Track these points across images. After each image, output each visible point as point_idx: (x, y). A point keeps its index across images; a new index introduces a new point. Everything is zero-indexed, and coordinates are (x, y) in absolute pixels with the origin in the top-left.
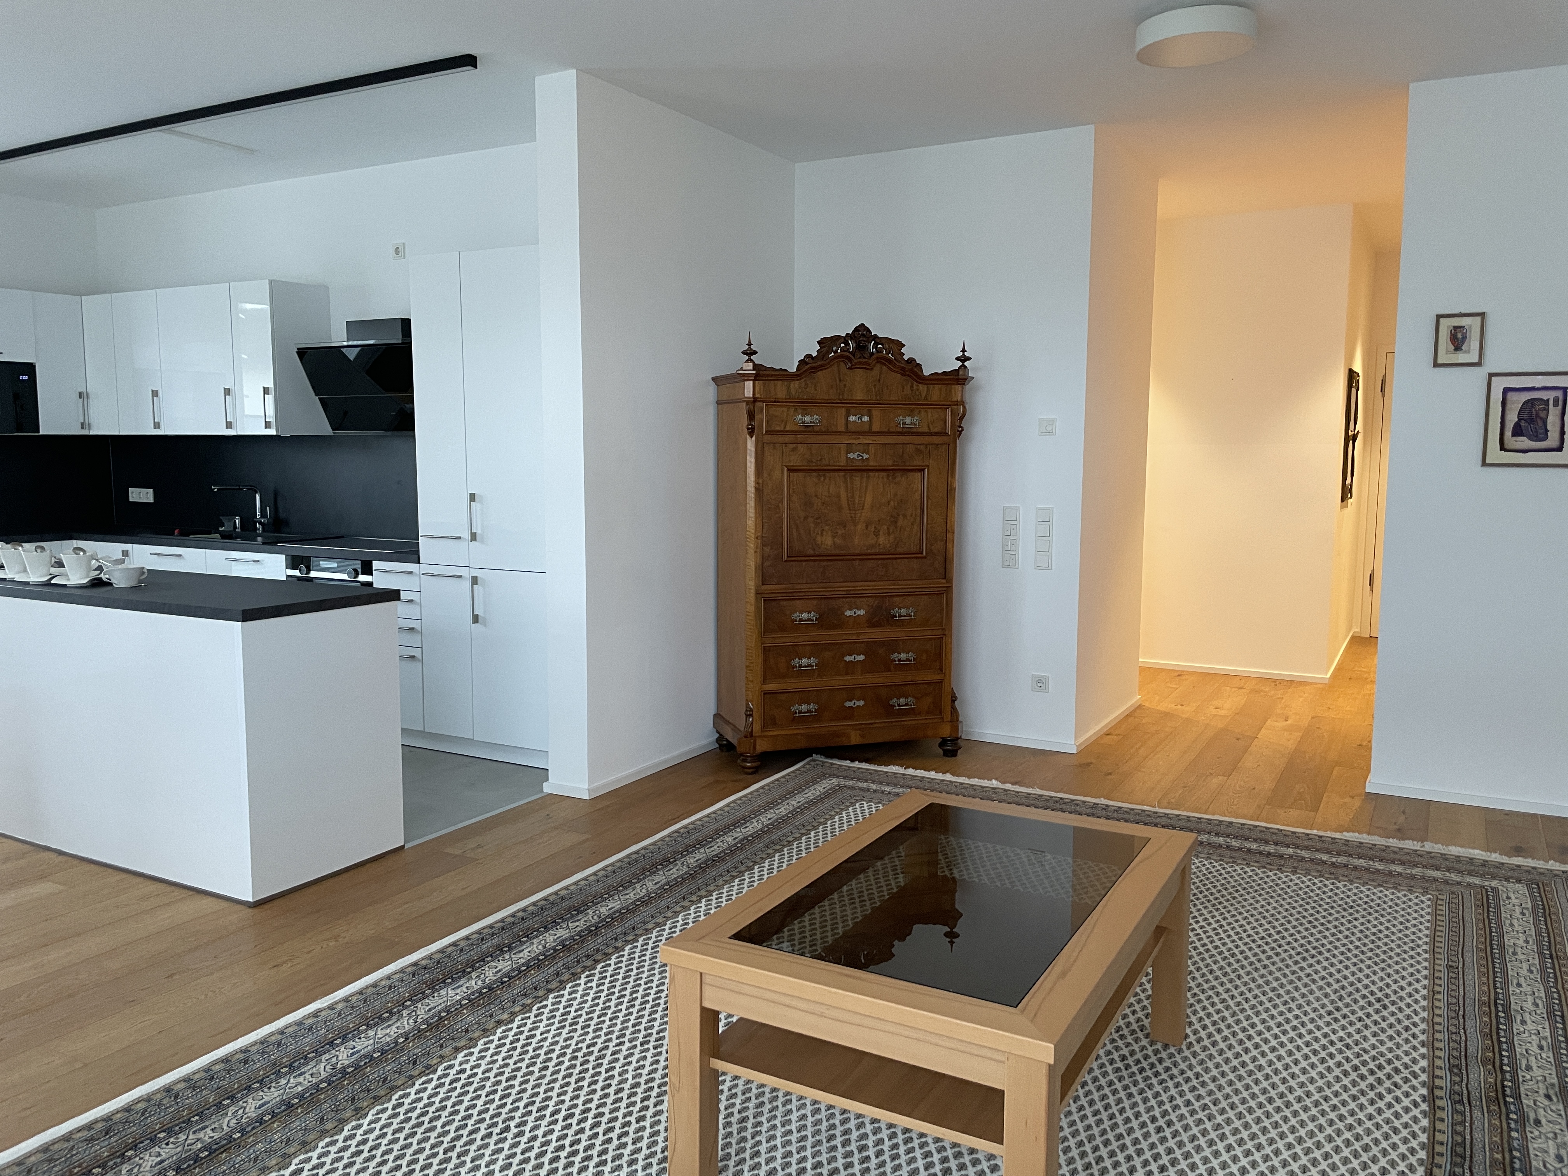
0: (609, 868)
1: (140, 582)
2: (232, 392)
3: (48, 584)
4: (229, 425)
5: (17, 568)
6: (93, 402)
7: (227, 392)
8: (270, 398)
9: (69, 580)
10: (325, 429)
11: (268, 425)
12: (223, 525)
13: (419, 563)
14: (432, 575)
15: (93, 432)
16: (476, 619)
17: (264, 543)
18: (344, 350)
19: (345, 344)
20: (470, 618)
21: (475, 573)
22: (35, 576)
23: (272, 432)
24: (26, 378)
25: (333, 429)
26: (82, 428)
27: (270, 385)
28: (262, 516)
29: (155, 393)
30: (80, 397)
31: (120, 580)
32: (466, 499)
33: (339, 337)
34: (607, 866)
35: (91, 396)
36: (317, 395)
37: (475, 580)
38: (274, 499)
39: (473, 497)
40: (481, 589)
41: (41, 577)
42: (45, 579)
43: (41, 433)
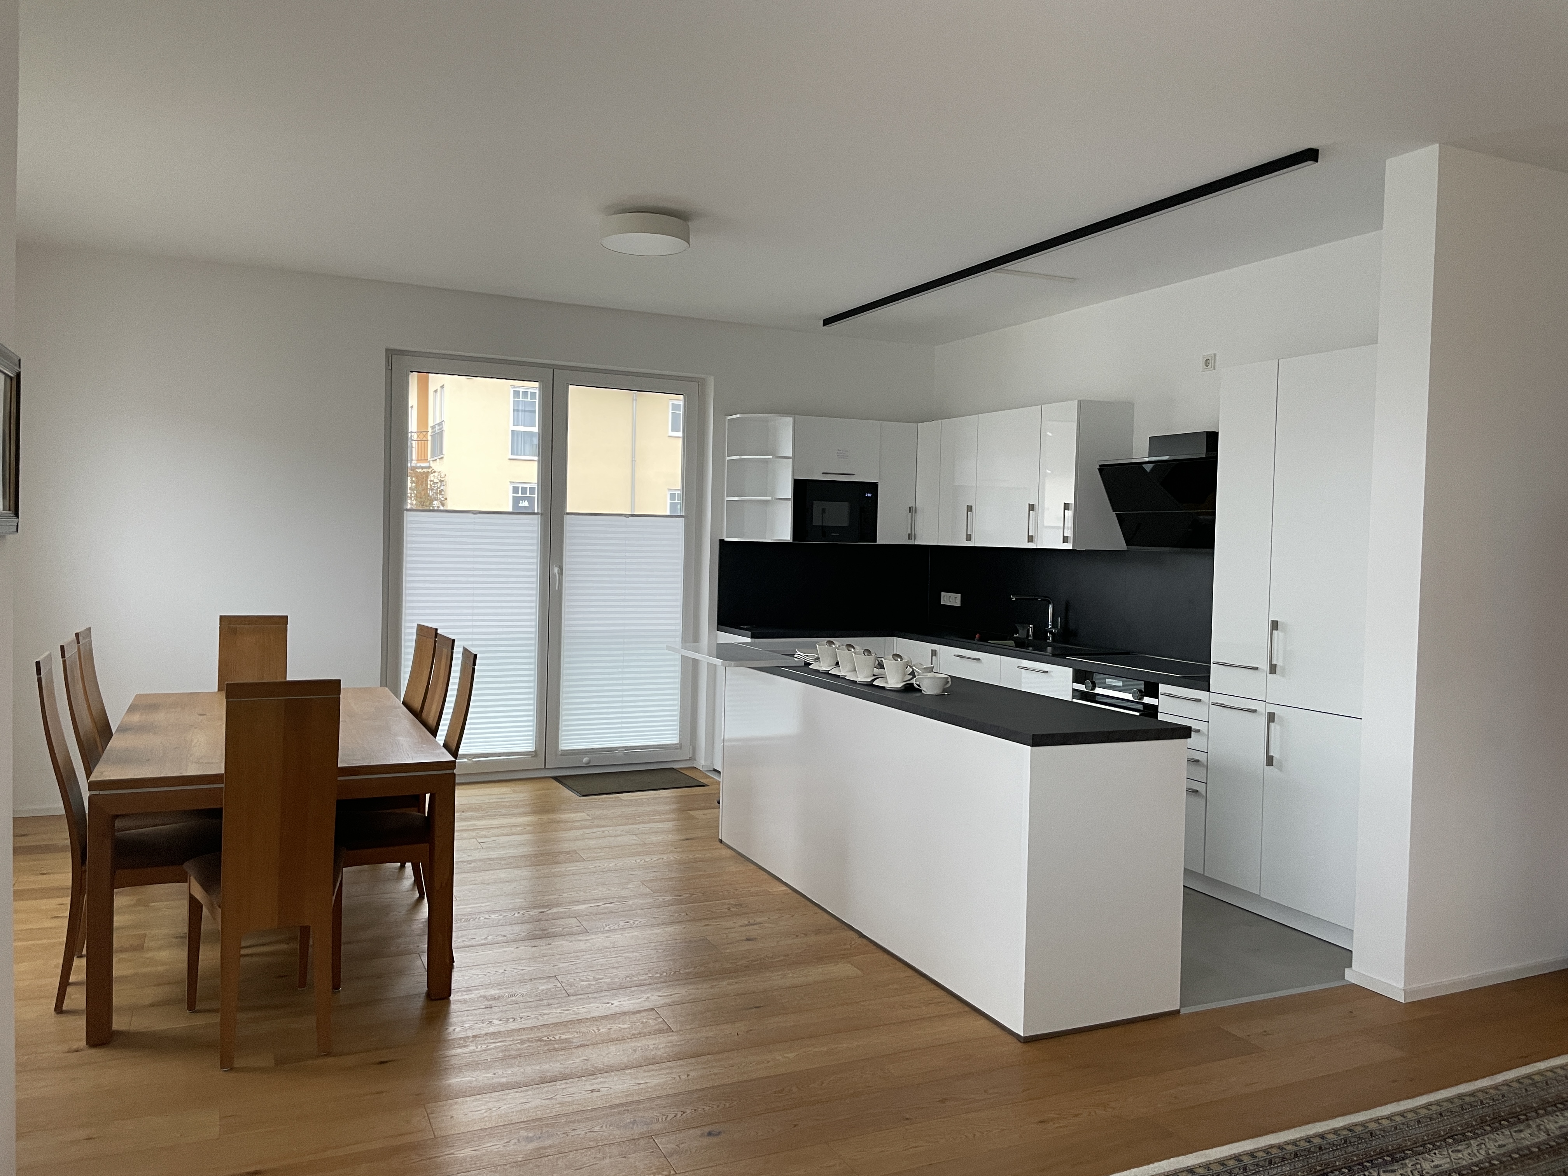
0: (1434, 1108)
1: (944, 690)
2: (1036, 508)
3: (870, 685)
4: (1030, 539)
5: (849, 666)
6: (919, 516)
7: (1031, 507)
8: (1069, 514)
9: (887, 683)
10: (1121, 545)
11: (1065, 540)
12: (1017, 632)
13: (1209, 691)
14: (1222, 706)
15: (917, 542)
16: (1270, 761)
17: (1054, 655)
18: (1144, 465)
19: (1147, 460)
20: (1263, 758)
21: (1271, 709)
22: (863, 677)
23: (1069, 546)
24: (870, 495)
25: (1127, 544)
26: (909, 539)
27: (1071, 501)
28: (1053, 626)
29: (970, 509)
30: (910, 511)
31: (929, 686)
32: (1267, 627)
33: (1141, 453)
34: (1431, 1104)
35: (918, 511)
36: (1114, 511)
37: (1271, 717)
38: (1065, 611)
39: (1275, 625)
40: (1278, 727)
41: (867, 677)
42: (869, 680)
43: (878, 543)
